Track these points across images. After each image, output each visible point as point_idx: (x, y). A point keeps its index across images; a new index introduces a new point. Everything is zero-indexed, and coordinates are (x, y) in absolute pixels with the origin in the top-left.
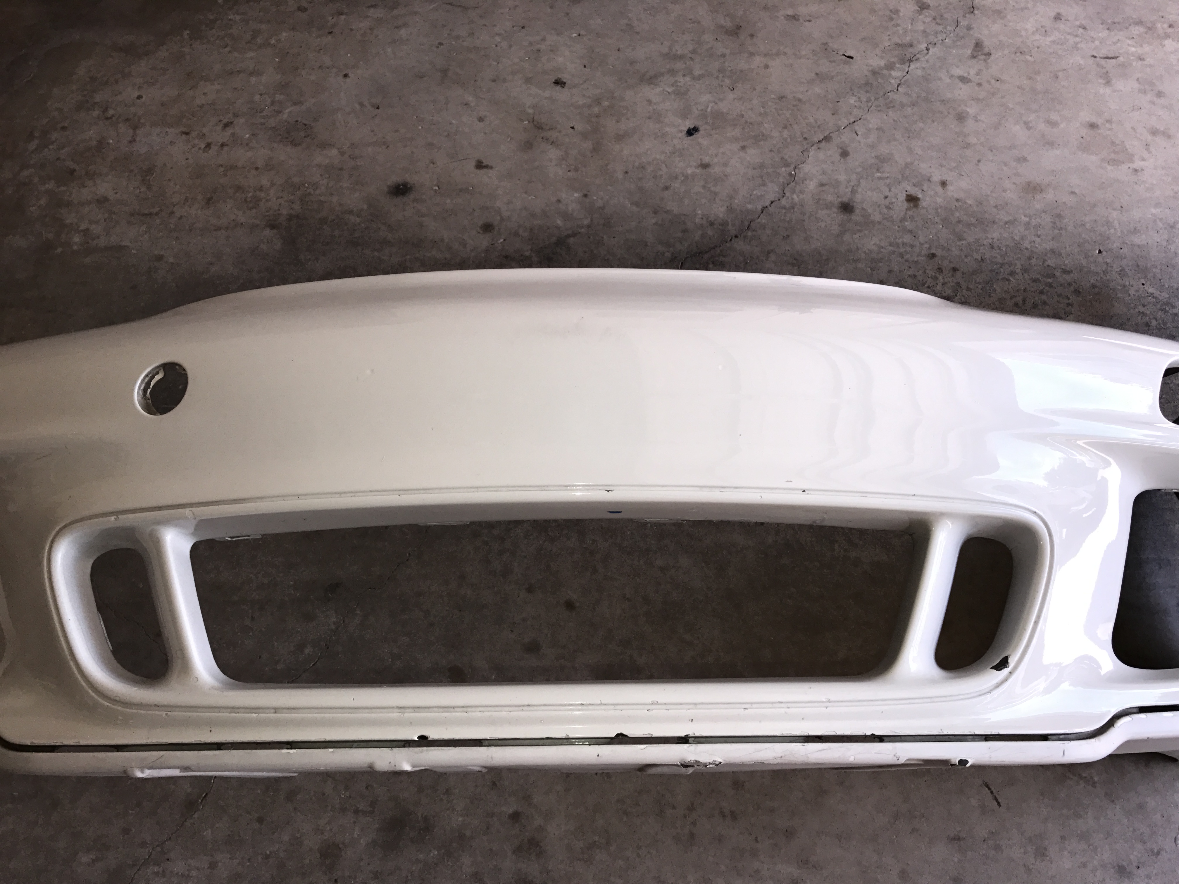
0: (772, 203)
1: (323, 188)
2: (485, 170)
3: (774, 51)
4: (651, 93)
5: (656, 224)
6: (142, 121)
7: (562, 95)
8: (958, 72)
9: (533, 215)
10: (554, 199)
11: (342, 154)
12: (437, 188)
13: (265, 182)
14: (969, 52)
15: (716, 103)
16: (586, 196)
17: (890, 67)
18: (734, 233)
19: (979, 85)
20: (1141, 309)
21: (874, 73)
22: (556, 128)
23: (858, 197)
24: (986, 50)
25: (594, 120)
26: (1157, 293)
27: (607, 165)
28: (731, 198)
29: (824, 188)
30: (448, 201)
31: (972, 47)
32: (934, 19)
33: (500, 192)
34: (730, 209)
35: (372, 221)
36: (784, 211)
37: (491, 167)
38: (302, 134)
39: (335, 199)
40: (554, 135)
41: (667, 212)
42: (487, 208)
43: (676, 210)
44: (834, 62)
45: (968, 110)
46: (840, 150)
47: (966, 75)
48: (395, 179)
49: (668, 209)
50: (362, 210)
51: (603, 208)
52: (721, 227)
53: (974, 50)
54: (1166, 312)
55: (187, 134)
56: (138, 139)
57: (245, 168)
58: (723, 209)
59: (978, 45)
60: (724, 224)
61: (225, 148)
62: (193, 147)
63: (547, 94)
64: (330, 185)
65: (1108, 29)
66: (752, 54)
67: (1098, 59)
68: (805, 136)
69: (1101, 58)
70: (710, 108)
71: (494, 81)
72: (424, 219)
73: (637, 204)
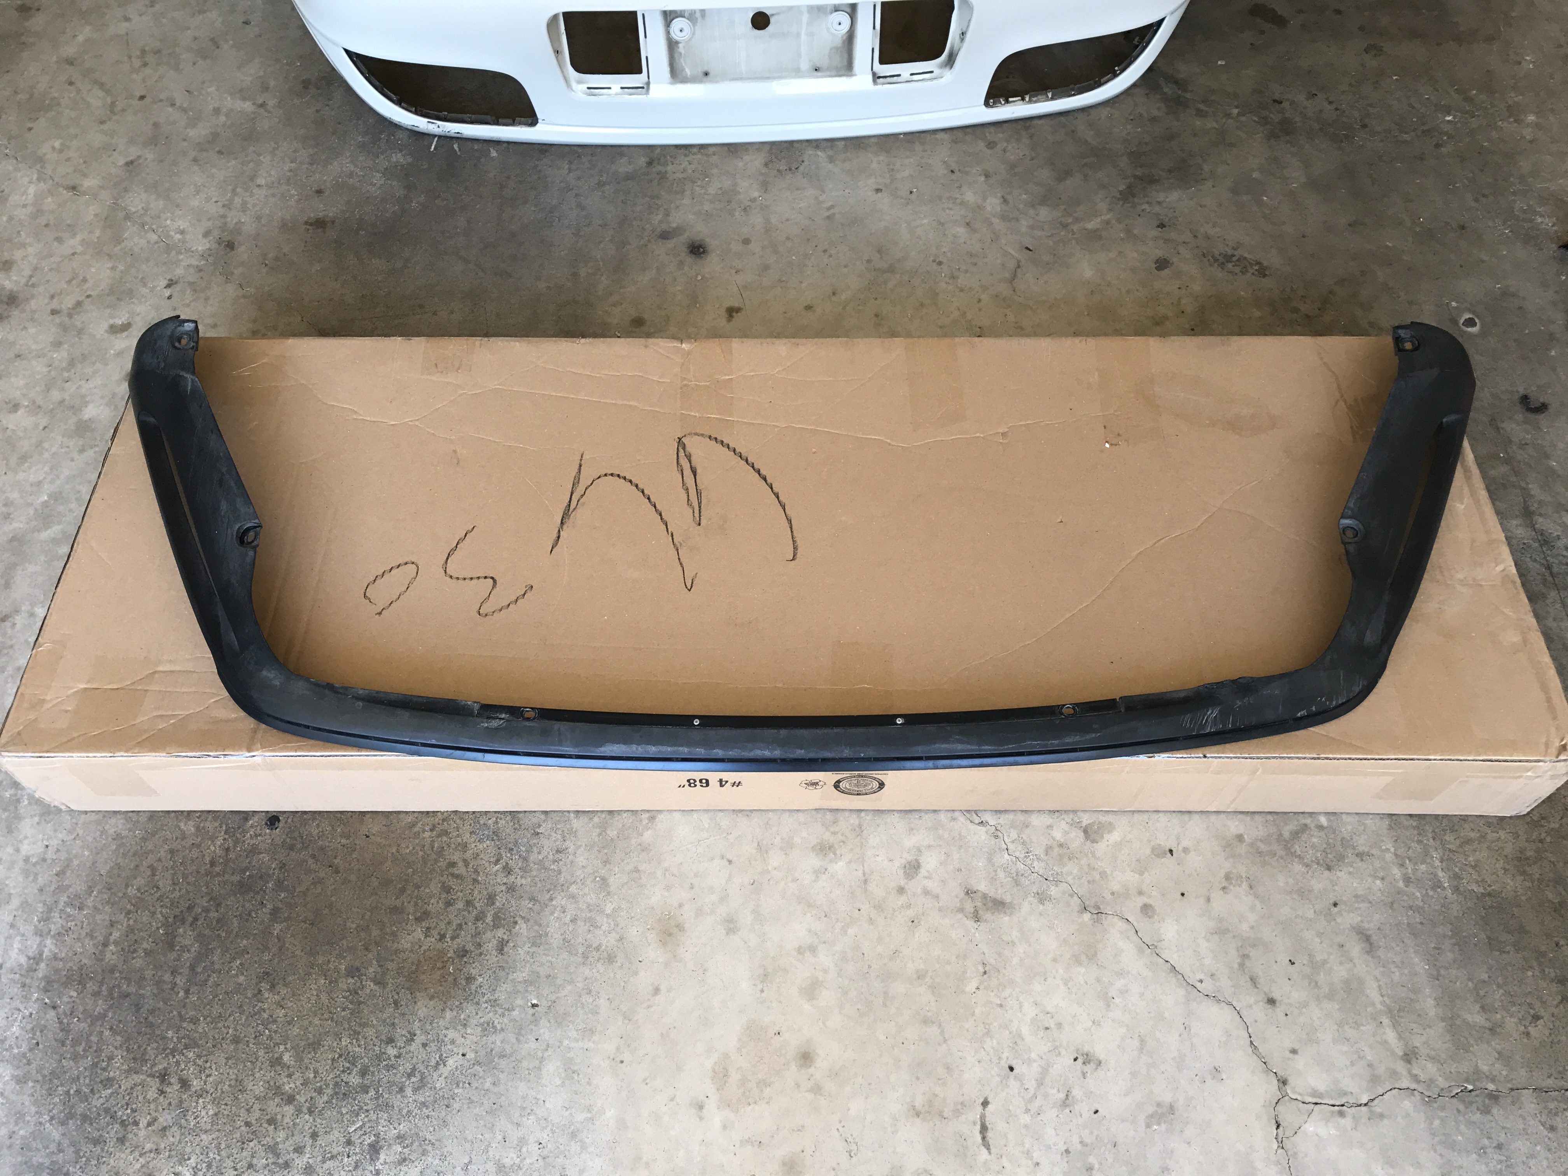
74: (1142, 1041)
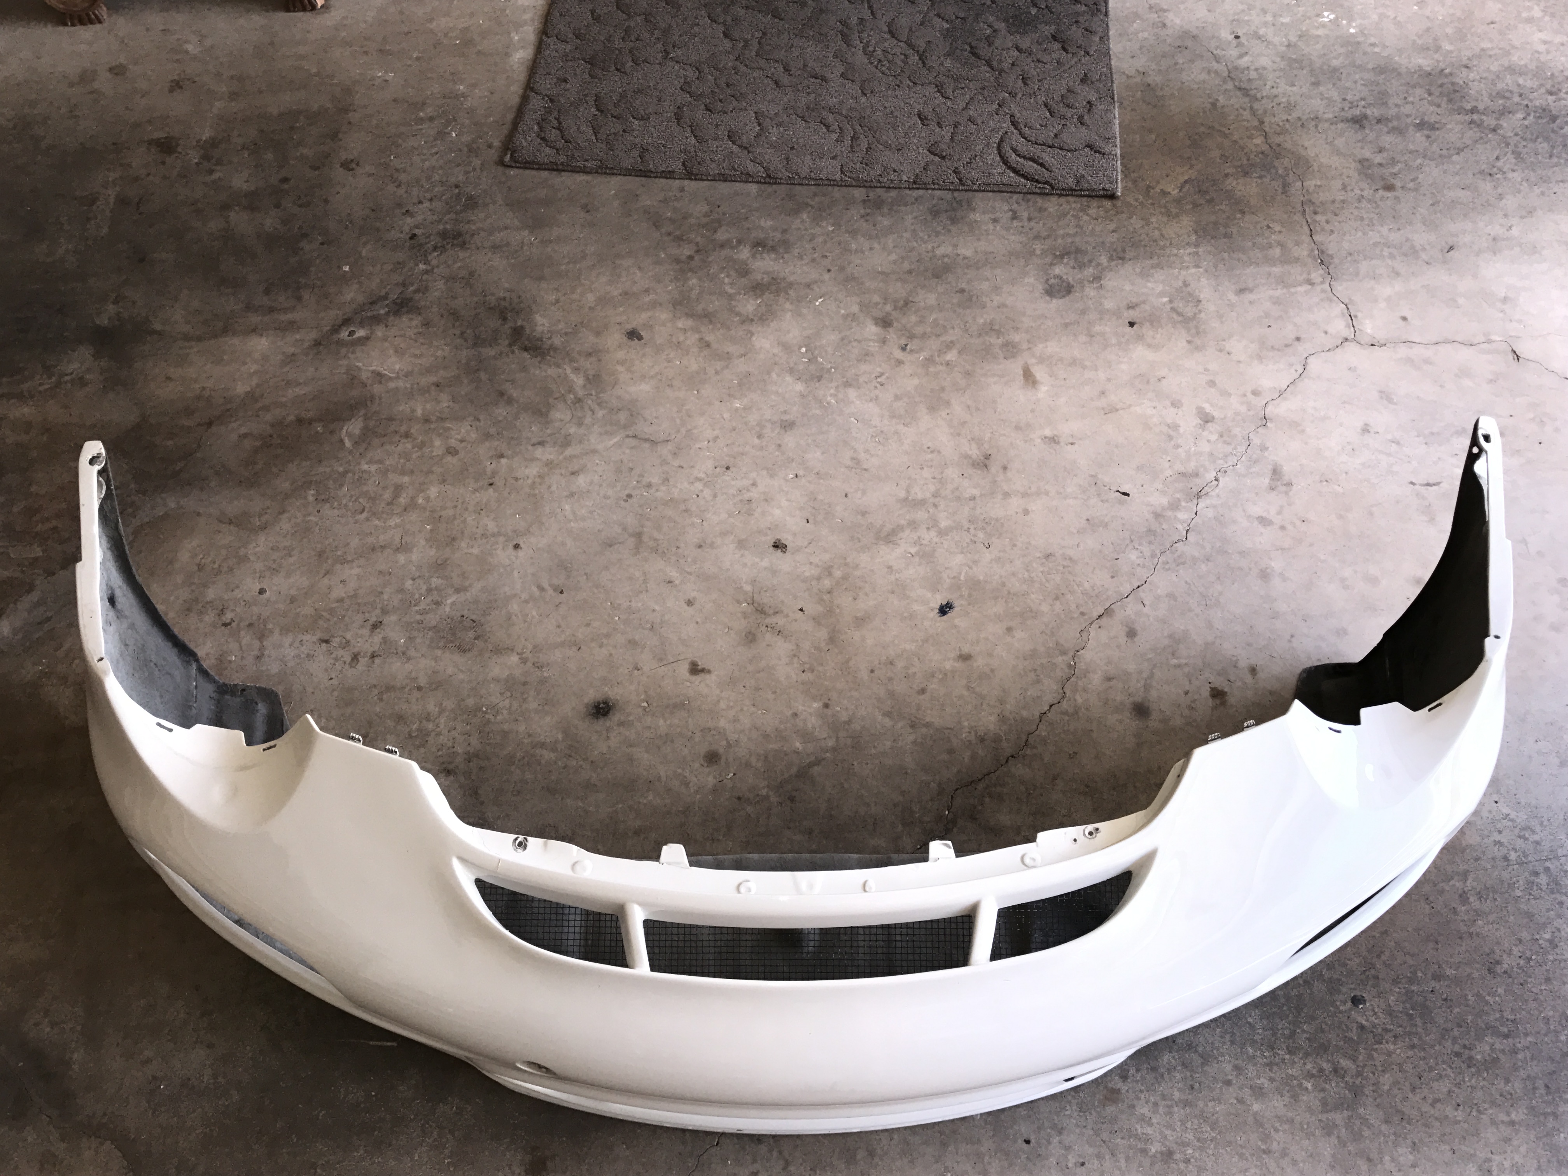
0: (1051, 706)
1: (505, 712)
2: (702, 675)
3: (1034, 489)
4: (891, 555)
5: (914, 742)
6: (270, 626)
7: (783, 562)
8: (1256, 510)
9: (766, 736)
10: (789, 713)
11: (524, 661)
12: (645, 704)
13: (432, 707)
14: (1266, 481)
15: (971, 568)
16: (826, 706)
17: (1175, 506)
18: (1008, 752)
19: (1283, 528)
20: (1497, 837)
21: (1157, 516)
22: (782, 612)
23: (1154, 694)
24: (1286, 479)
25: (826, 597)
26: (1513, 815)
27: (847, 662)
28: (1002, 702)
29: (1111, 683)
30: (661, 722)
31: (1270, 476)
32: (1221, 436)
33: (723, 705)
34: (1002, 719)
35: (570, 756)
36: (1067, 718)
37: (709, 672)
38: (471, 634)
39: (522, 728)
40: (780, 621)
41: (928, 725)
42: (710, 730)
43: (937, 722)
44: (1107, 501)
45: (1273, 564)
46: (1127, 629)
47: (1264, 515)
48: (592, 695)
49: (928, 720)
50: (556, 742)
51: (849, 722)
52: (993, 745)
53: (1272, 479)
54: (1526, 839)
55: (327, 642)
56: (266, 653)
57: (404, 688)
58: (992, 718)
59: (1276, 472)
60: (997, 739)
61: (377, 661)
62: (336, 659)
63: (765, 563)
64: (513, 709)
65: (1426, 444)
66: (1007, 495)
67: (1417, 487)
68: (1082, 610)
69: (1421, 485)
70: (963, 574)
71: (700, 546)
72: (634, 749)
73: (888, 714)
74: (1345, 402)
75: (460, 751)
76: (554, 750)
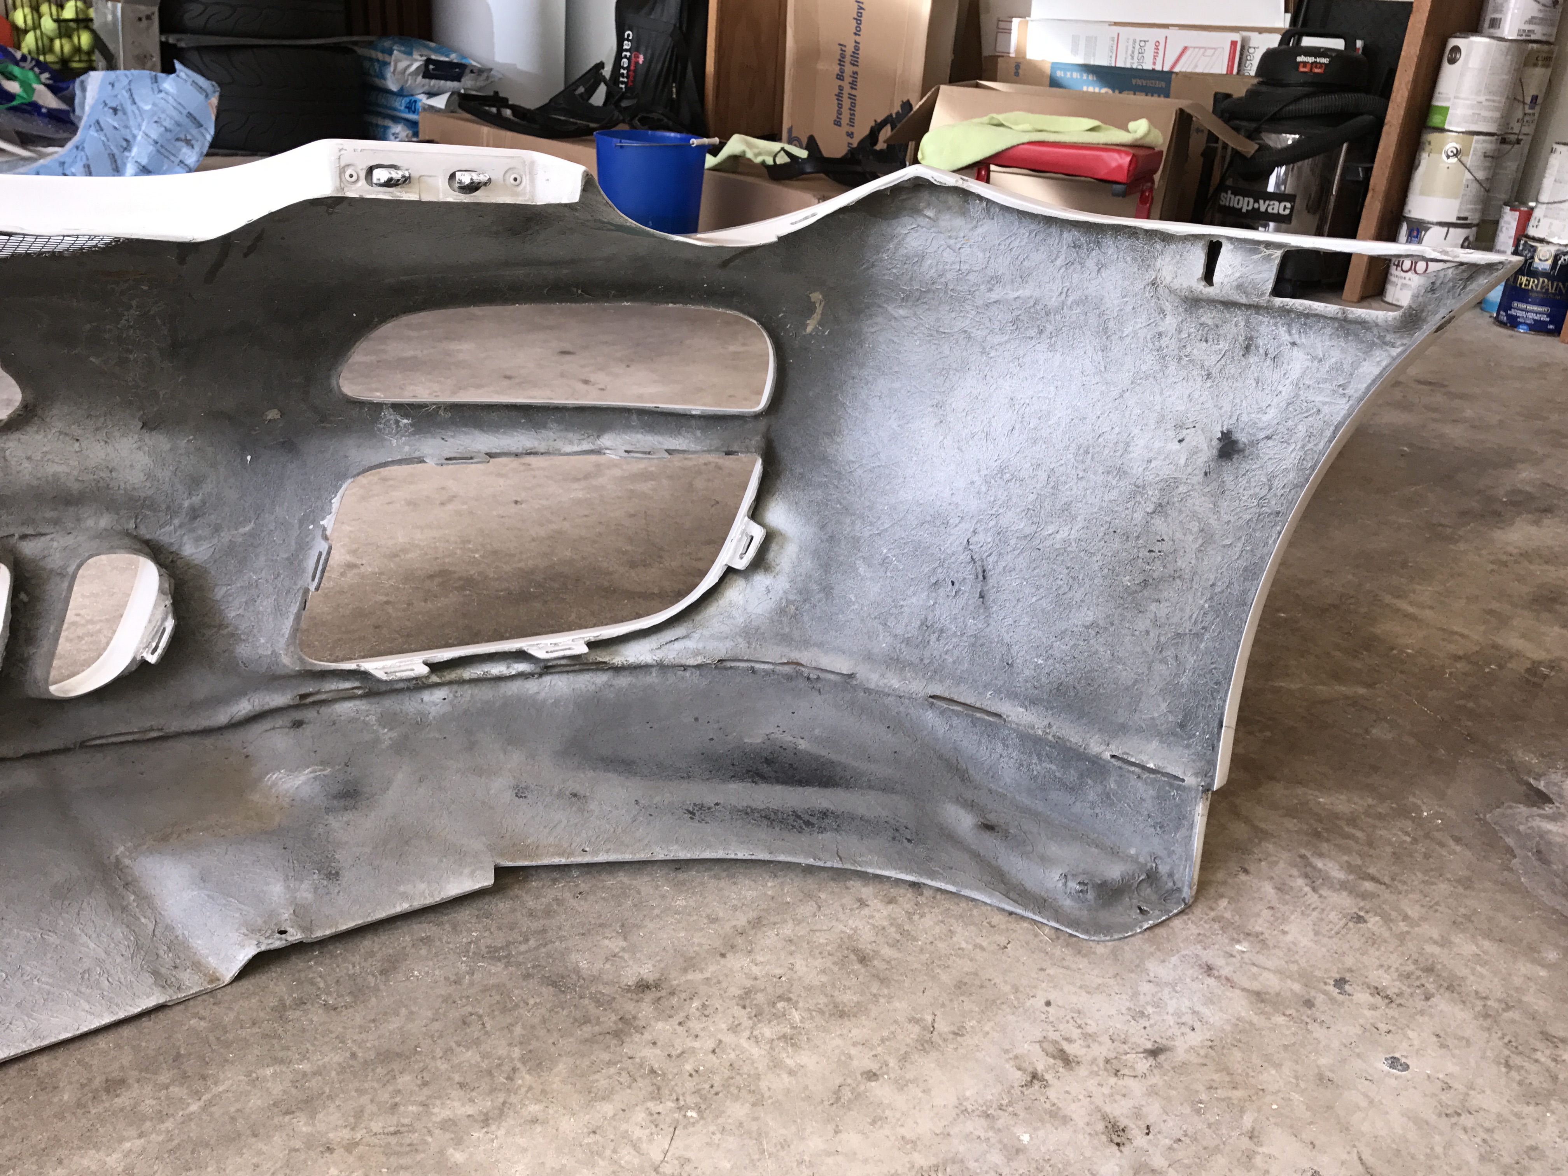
75: (660, 1025)
76: (448, 1125)
